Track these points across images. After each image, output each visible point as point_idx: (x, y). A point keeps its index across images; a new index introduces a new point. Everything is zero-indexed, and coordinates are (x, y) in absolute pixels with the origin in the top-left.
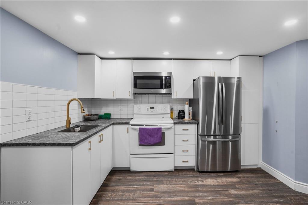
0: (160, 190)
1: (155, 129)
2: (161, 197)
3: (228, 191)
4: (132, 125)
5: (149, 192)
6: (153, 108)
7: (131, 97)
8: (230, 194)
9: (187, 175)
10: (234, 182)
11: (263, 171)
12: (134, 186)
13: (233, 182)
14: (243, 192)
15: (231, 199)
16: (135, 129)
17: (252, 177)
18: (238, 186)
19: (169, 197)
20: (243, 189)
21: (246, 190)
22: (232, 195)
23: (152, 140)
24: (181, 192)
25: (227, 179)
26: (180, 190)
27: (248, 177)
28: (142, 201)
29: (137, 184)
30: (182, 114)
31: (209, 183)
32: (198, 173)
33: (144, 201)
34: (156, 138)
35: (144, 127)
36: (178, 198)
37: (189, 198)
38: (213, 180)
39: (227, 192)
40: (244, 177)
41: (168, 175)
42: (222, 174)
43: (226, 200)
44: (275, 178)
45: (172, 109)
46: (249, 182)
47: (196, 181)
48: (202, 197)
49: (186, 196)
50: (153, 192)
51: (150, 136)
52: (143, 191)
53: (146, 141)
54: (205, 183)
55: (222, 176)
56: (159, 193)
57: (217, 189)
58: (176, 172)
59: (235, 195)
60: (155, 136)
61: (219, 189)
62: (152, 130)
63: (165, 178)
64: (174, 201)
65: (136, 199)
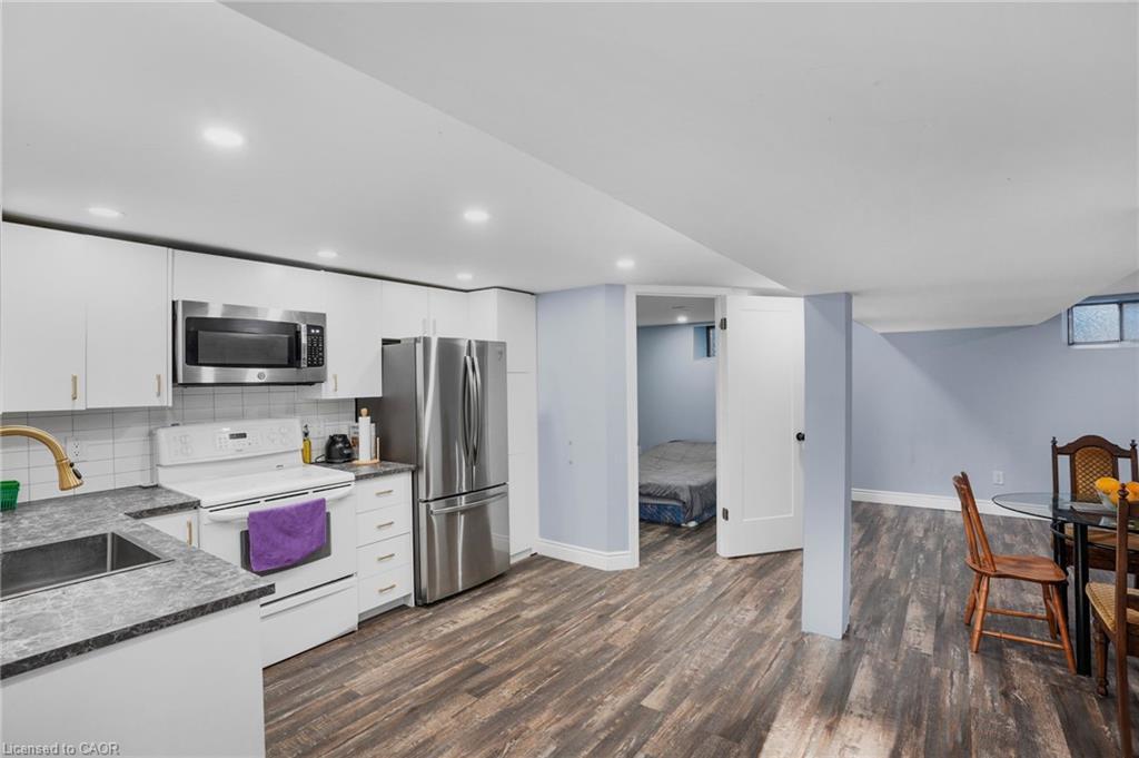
0: (375, 686)
1: (306, 506)
2: (396, 696)
3: (518, 617)
4: (214, 508)
5: (349, 705)
6: (244, 436)
7: (167, 399)
8: (527, 620)
9: (403, 625)
10: (515, 598)
11: (543, 557)
12: (280, 718)
13: (512, 599)
14: (544, 608)
15: (538, 627)
16: (226, 523)
17: (536, 576)
18: (527, 601)
19: (416, 686)
20: (540, 603)
21: (547, 602)
22: (532, 619)
23: (297, 546)
24: (432, 663)
25: (497, 598)
26: (425, 660)
27: (529, 579)
28: (356, 729)
29: (284, 707)
30: (341, 448)
31: (471, 620)
32: (424, 610)
33: (362, 726)
34: (308, 538)
35: (264, 506)
36: (439, 676)
37: (461, 664)
38: (473, 610)
39: (519, 620)
40: (523, 581)
41: (350, 646)
42: (479, 592)
43: (530, 632)
44: (571, 564)
45: (306, 434)
46: (540, 587)
47: (441, 628)
48: (483, 650)
49: (453, 665)
50: (362, 699)
51: (289, 534)
52: (327, 712)
53: (276, 555)
54: (461, 624)
55: (480, 595)
56: (382, 692)
57: (498, 623)
58: (365, 631)
59: (538, 617)
60: (307, 532)
61: (502, 621)
62: (294, 513)
63: (352, 656)
64: (437, 686)
65: (331, 736)
